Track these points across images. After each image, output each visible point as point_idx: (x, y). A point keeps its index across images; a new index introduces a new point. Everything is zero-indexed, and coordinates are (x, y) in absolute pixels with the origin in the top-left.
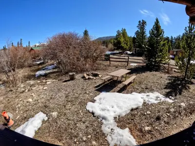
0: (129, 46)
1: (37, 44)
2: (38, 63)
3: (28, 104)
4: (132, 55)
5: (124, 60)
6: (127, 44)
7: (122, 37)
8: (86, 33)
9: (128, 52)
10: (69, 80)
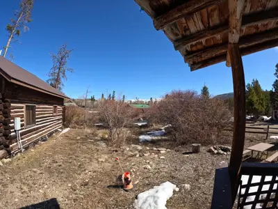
0: (265, 107)
1: (133, 101)
2: (140, 124)
3: (146, 171)
4: (271, 122)
5: (262, 131)
6: (262, 104)
7: (255, 94)
8: (205, 90)
9: (265, 117)
10: (191, 153)
